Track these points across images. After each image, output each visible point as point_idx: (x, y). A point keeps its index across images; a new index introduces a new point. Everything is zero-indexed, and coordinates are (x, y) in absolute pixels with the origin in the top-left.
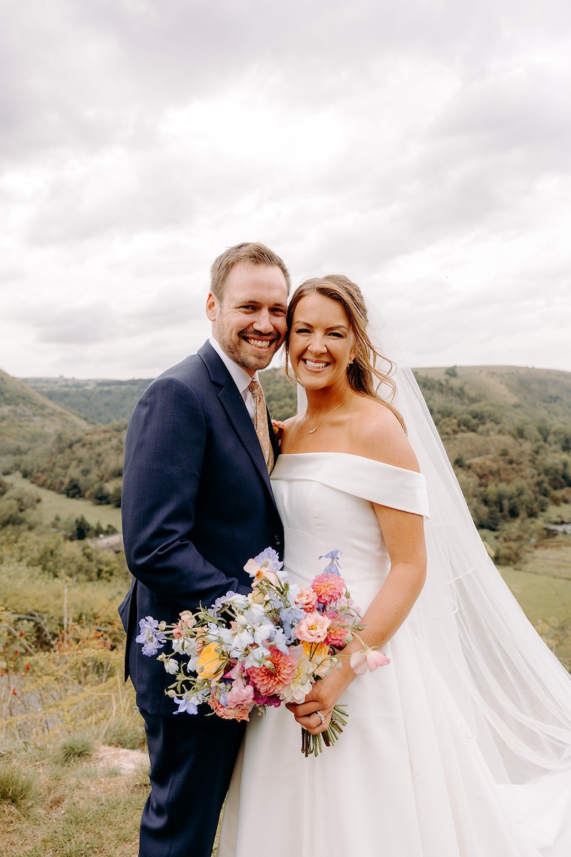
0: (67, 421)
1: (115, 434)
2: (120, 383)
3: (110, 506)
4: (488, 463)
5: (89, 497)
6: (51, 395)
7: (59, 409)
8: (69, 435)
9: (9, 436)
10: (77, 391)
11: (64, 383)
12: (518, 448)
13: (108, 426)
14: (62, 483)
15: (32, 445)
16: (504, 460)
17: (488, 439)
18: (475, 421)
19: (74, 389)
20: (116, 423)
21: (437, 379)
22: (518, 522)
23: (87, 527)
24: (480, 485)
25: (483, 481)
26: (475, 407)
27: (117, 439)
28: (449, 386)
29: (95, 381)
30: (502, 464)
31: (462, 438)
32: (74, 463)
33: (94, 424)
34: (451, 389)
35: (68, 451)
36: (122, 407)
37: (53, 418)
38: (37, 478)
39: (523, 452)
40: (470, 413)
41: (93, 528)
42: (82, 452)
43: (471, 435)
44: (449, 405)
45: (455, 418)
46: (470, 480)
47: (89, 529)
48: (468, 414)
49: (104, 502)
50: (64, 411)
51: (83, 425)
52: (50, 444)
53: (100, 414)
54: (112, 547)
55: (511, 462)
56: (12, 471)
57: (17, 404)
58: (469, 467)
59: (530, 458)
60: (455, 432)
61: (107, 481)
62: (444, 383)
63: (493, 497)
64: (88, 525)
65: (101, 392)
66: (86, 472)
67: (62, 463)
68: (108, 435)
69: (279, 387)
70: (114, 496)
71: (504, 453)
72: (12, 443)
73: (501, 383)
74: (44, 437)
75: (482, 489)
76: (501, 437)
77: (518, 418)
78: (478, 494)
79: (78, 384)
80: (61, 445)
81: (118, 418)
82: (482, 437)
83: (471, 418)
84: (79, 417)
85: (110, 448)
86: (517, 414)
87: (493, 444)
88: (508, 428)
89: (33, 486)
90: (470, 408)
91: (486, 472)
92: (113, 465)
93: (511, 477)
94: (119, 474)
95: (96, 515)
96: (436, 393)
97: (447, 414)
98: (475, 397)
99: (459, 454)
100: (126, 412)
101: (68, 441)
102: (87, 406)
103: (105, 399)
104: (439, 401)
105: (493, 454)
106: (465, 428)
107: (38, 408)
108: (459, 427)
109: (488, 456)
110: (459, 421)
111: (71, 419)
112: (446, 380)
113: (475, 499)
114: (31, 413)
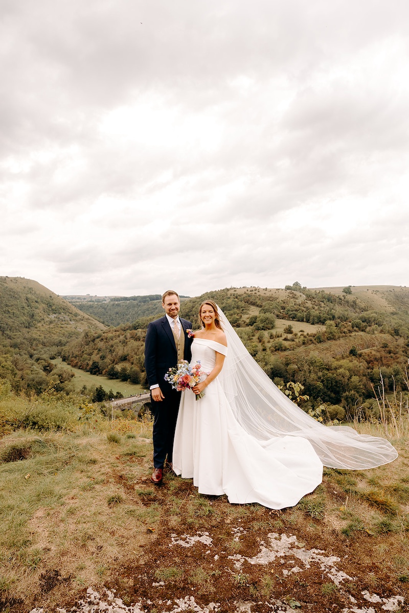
0: (91, 324)
1: (123, 332)
2: (126, 299)
3: (118, 380)
4: (374, 353)
5: (105, 374)
6: (81, 307)
7: (87, 316)
8: (93, 333)
9: (54, 334)
10: (97, 304)
11: (90, 300)
12: (395, 343)
13: (118, 328)
14: (88, 365)
15: (69, 340)
16: (384, 351)
17: (373, 336)
18: (364, 324)
19: (96, 303)
20: (123, 325)
21: (337, 295)
22: (395, 394)
24: (368, 368)
25: (370, 365)
26: (364, 314)
27: (124, 336)
28: (345, 300)
29: (109, 298)
30: (383, 353)
31: (355, 335)
32: (96, 352)
33: (109, 326)
34: (347, 302)
35: (91, 344)
36: (127, 315)
37: (82, 322)
38: (72, 361)
39: (398, 345)
40: (361, 318)
41: (107, 394)
42: (101, 344)
43: (362, 333)
45: (350, 322)
46: (361, 364)
47: (104, 395)
48: (359, 319)
49: (114, 377)
51: (101, 326)
52: (81, 339)
53: (112, 320)
54: (120, 407)
55: (390, 352)
56: (56, 357)
57: (60, 313)
58: (360, 355)
59: (403, 349)
60: (350, 332)
61: (116, 364)
62: (343, 298)
63: (377, 376)
64: (105, 392)
65: (114, 305)
66: (103, 358)
67: (88, 351)
68: (118, 333)
69: (230, 301)
70: (121, 373)
71: (385, 346)
72: (56, 338)
73: (382, 297)
74: (77, 334)
75: (369, 371)
76: (383, 335)
77: (394, 322)
78: (367, 374)
79: (98, 300)
80: (87, 340)
81: (124, 322)
82: (369, 335)
83: (361, 322)
84: (99, 321)
85: (119, 342)
86: (393, 319)
87: (377, 340)
88: (387, 328)
89: (69, 367)
90: (361, 315)
91: (372, 359)
92: (120, 353)
93: (390, 363)
94: (124, 359)
95: (109, 386)
96: (336, 305)
97: (345, 319)
98: (364, 308)
99: (353, 347)
100: (129, 318)
101: (92, 337)
102: (104, 315)
103: (116, 310)
104: (338, 310)
105: (377, 346)
106: (357, 329)
107: (73, 315)
108: (353, 328)
109: (373, 348)
110: (352, 324)
111: (94, 323)
112: (343, 296)
113: (364, 378)
114: (68, 319)
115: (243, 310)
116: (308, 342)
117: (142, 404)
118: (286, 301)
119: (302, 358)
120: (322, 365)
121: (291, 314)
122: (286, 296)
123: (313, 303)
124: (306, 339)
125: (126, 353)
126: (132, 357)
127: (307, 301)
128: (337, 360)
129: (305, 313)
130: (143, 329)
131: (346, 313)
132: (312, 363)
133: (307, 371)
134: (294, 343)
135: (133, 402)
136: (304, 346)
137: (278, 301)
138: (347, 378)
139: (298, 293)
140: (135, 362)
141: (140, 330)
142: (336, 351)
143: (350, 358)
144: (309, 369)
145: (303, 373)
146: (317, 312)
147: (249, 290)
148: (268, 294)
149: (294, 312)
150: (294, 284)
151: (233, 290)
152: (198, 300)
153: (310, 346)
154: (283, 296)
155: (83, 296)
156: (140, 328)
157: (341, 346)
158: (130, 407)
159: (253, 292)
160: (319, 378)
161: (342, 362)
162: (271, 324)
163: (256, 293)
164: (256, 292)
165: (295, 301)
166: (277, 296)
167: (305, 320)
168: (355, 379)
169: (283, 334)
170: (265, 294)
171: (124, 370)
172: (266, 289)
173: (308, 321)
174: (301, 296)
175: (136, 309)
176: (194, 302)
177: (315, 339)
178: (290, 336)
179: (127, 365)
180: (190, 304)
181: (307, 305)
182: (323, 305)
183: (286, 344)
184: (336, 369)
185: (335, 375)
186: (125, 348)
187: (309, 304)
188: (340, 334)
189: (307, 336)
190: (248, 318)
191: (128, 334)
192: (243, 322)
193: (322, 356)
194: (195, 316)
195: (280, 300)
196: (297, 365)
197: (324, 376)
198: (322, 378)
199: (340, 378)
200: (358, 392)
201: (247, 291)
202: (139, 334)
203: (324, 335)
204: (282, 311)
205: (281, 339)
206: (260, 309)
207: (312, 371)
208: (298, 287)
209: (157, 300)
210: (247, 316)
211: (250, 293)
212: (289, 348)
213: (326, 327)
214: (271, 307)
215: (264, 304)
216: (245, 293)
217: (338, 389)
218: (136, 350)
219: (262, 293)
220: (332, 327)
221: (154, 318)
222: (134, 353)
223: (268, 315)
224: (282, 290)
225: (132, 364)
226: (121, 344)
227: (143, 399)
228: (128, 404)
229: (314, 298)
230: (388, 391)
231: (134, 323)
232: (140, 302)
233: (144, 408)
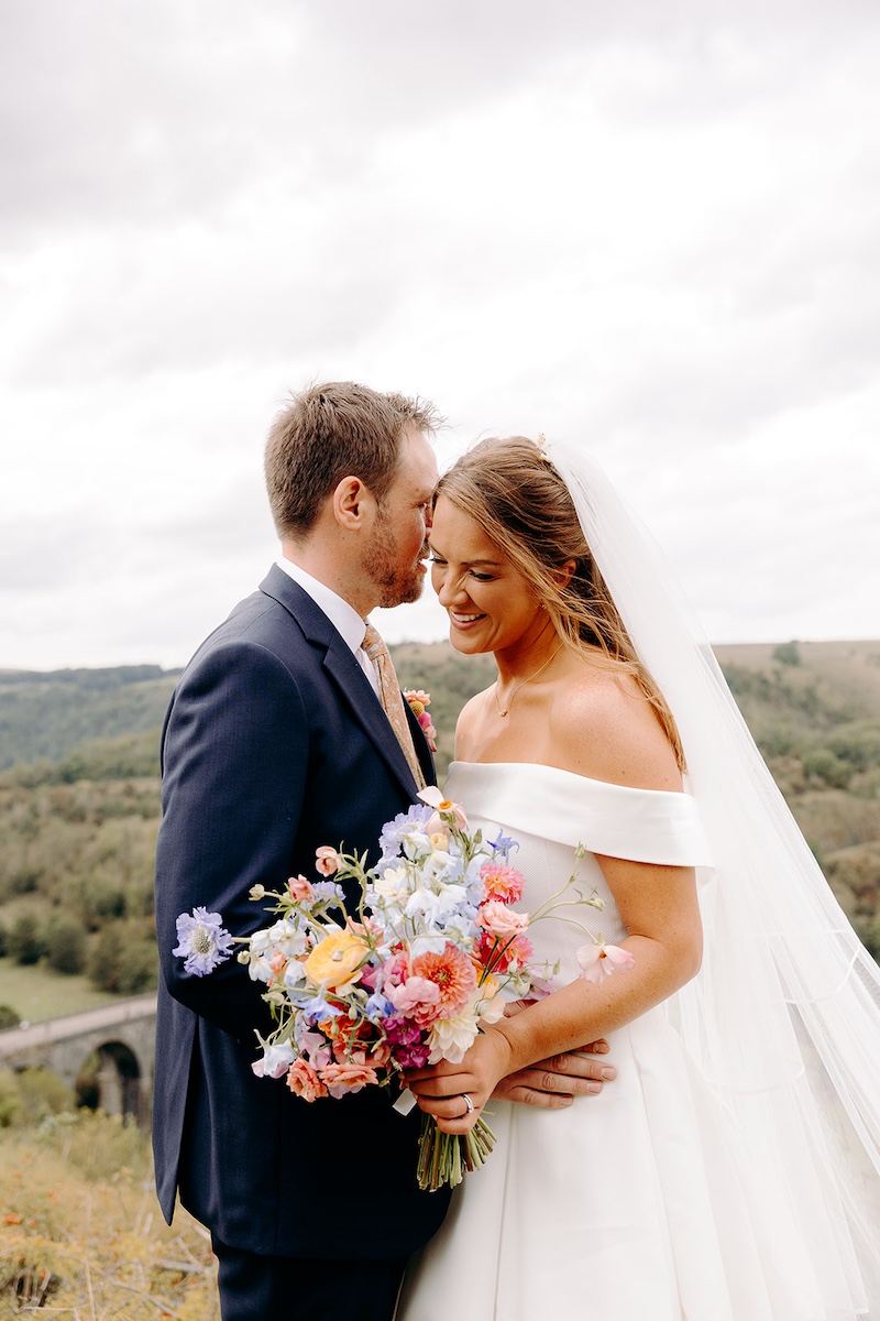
1: (23, 793)
2: (37, 677)
13: (7, 776)
17: (873, 805)
18: (843, 765)
20: (26, 767)
21: (754, 669)
24: (859, 912)
25: (865, 902)
26: (843, 733)
27: (27, 806)
28: (782, 685)
31: (815, 803)
34: (787, 692)
36: (39, 732)
40: (832, 747)
43: (835, 796)
44: (783, 729)
45: (797, 757)
48: (827, 749)
54: (8, 1058)
58: (834, 868)
60: (799, 790)
62: (771, 678)
68: (5, 796)
70: (15, 939)
75: (863, 921)
81: (29, 756)
82: (861, 801)
83: (834, 758)
85: (8, 826)
90: (831, 736)
91: (869, 881)
92: (14, 867)
94: (28, 886)
97: (780, 748)
98: (841, 711)
100: (48, 744)
106: (819, 781)
108: (807, 778)
109: (874, 845)
110: (805, 766)
112: (774, 672)
117: (89, 1046)
125: (34, 866)
126: (57, 881)
130: (95, 780)
135: (57, 1043)
140: (66, 897)
141: (85, 784)
151: (411, 650)
156: (83, 779)
158: (46, 1060)
171: (27, 925)
175: (72, 711)
179: (35, 908)
186: (31, 848)
191: (43, 797)
202: (82, 799)
209: (145, 680)
216: (450, 660)
218: (70, 856)
221: (136, 742)
222: (62, 864)
225: (57, 902)
226: (15, 833)
227: (94, 1031)
228: (40, 1047)
231: (66, 760)
232: (87, 687)
233: (95, 1062)
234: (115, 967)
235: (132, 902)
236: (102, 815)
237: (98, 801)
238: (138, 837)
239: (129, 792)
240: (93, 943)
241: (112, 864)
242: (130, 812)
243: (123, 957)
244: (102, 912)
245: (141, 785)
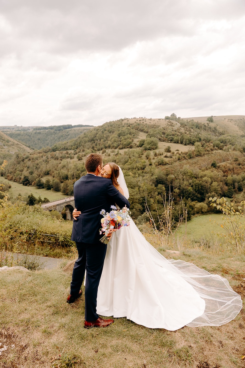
0: (20, 148)
1: (45, 154)
2: (45, 128)
3: (44, 189)
4: (228, 165)
5: (34, 185)
6: (11, 135)
7: (16, 142)
8: (22, 155)
10: (23, 133)
11: (17, 129)
12: (243, 157)
13: (40, 150)
14: (20, 178)
16: (236, 163)
17: (228, 153)
18: (222, 144)
19: (22, 132)
20: (45, 148)
21: (203, 123)
22: (242, 193)
23: (34, 199)
24: (224, 176)
25: (225, 174)
26: (222, 137)
27: (46, 156)
28: (209, 127)
29: (32, 127)
30: (235, 165)
31: (216, 153)
32: (26, 169)
33: (34, 149)
34: (210, 128)
35: (22, 163)
36: (46, 140)
37: (13, 146)
38: (8, 176)
40: (219, 140)
41: (37, 199)
42: (29, 163)
43: (220, 151)
45: (212, 143)
46: (219, 173)
47: (35, 200)
48: (218, 141)
49: (41, 187)
50: (18, 143)
51: (28, 149)
52: (13, 159)
53: (36, 144)
54: (48, 208)
55: (239, 164)
58: (219, 167)
60: (212, 150)
61: (42, 177)
62: (207, 125)
63: (230, 182)
64: (35, 198)
65: (36, 133)
66: (31, 173)
67: (20, 168)
68: (41, 155)
69: (124, 129)
70: (46, 184)
71: (236, 160)
73: (235, 124)
74: (10, 156)
75: (225, 178)
76: (235, 152)
77: (243, 142)
78: (223, 180)
79: (24, 129)
80: (18, 160)
81: (45, 146)
82: (225, 152)
83: (220, 143)
84: (26, 146)
85: (42, 161)
86: (243, 140)
87: (231, 155)
88: (238, 147)
89: (6, 180)
90: (219, 138)
91: (226, 169)
92: (44, 169)
93: (239, 172)
94: (47, 173)
95: (39, 194)
96: (202, 130)
97: (208, 141)
98: (222, 132)
99: (214, 161)
100: (48, 143)
101: (22, 158)
102: (29, 140)
103: (38, 137)
104: (204, 135)
105: (230, 160)
106: (217, 148)
107: (5, 142)
108: (214, 147)
109: (228, 162)
110: (214, 145)
111: (22, 147)
112: (207, 124)
113: (221, 183)
114: (2, 145)
115: (134, 135)
116: (182, 159)
117: (63, 206)
118: (165, 128)
119: (178, 170)
120: (192, 174)
121: (169, 138)
122: (165, 125)
123: (185, 129)
124: (180, 156)
125: (48, 169)
126: (53, 172)
127: (181, 128)
128: (203, 171)
129: (180, 137)
130: (60, 151)
131: (209, 136)
132: (185, 173)
133: (182, 179)
134: (172, 159)
135: (57, 205)
136: (179, 161)
137: (160, 128)
138: (209, 183)
139: (174, 122)
140: (55, 176)
141: (58, 152)
142: (202, 164)
143: (212, 169)
144: (183, 178)
145: (178, 180)
146: (189, 136)
147: (138, 120)
148: (152, 123)
149: (172, 136)
150: (171, 115)
151: (127, 120)
152: (100, 128)
153: (184, 161)
154: (164, 124)
155: (12, 126)
156: (57, 151)
157: (205, 160)
158: (55, 209)
159: (141, 122)
160: (190, 184)
161: (207, 172)
162: (155, 145)
163: (143, 123)
164: (144, 121)
165: (172, 128)
166: (159, 125)
167: (179, 142)
168: (215, 184)
169: (164, 153)
170: (150, 123)
171: (48, 181)
172: (151, 119)
173: (182, 143)
174: (176, 124)
175: (53, 136)
176: (97, 130)
177: (187, 156)
178: (169, 154)
179: (50, 178)
180: (94, 131)
181: (181, 131)
182: (192, 130)
183: (166, 160)
184: (202, 177)
185: (201, 182)
186: (47, 166)
187: (182, 130)
188: (205, 152)
189: (181, 154)
190: (138, 142)
191: (49, 155)
192: (134, 145)
193: (192, 168)
194: (99, 140)
195: (161, 127)
196: (174, 175)
197: (193, 182)
198: (192, 184)
199: (204, 183)
200: (217, 193)
201: (137, 120)
202: (57, 155)
203: (193, 153)
204: (163, 135)
205: (162, 157)
206: (147, 134)
207: (185, 179)
208: (174, 117)
209: (69, 128)
210: (137, 140)
211: (139, 122)
212: (168, 163)
213: (195, 147)
214: (155, 133)
215: (149, 130)
216: (135, 122)
217: (203, 191)
218: (56, 167)
219: (148, 123)
220: (199, 147)
221: (68, 142)
222: (54, 169)
223: (153, 139)
224: (163, 119)
225: (54, 177)
226: (44, 162)
227: (64, 203)
228: (54, 206)
229: (186, 125)
230: (237, 192)
231: (53, 146)
232: (56, 130)
233: (65, 209)
234: (67, 190)
235: (69, 176)
236: (62, 158)
237: (61, 155)
238: (70, 162)
239: (67, 153)
240: (62, 185)
241: (65, 169)
242: (68, 157)
243: (68, 188)
244: (63, 179)
245: (69, 152)
